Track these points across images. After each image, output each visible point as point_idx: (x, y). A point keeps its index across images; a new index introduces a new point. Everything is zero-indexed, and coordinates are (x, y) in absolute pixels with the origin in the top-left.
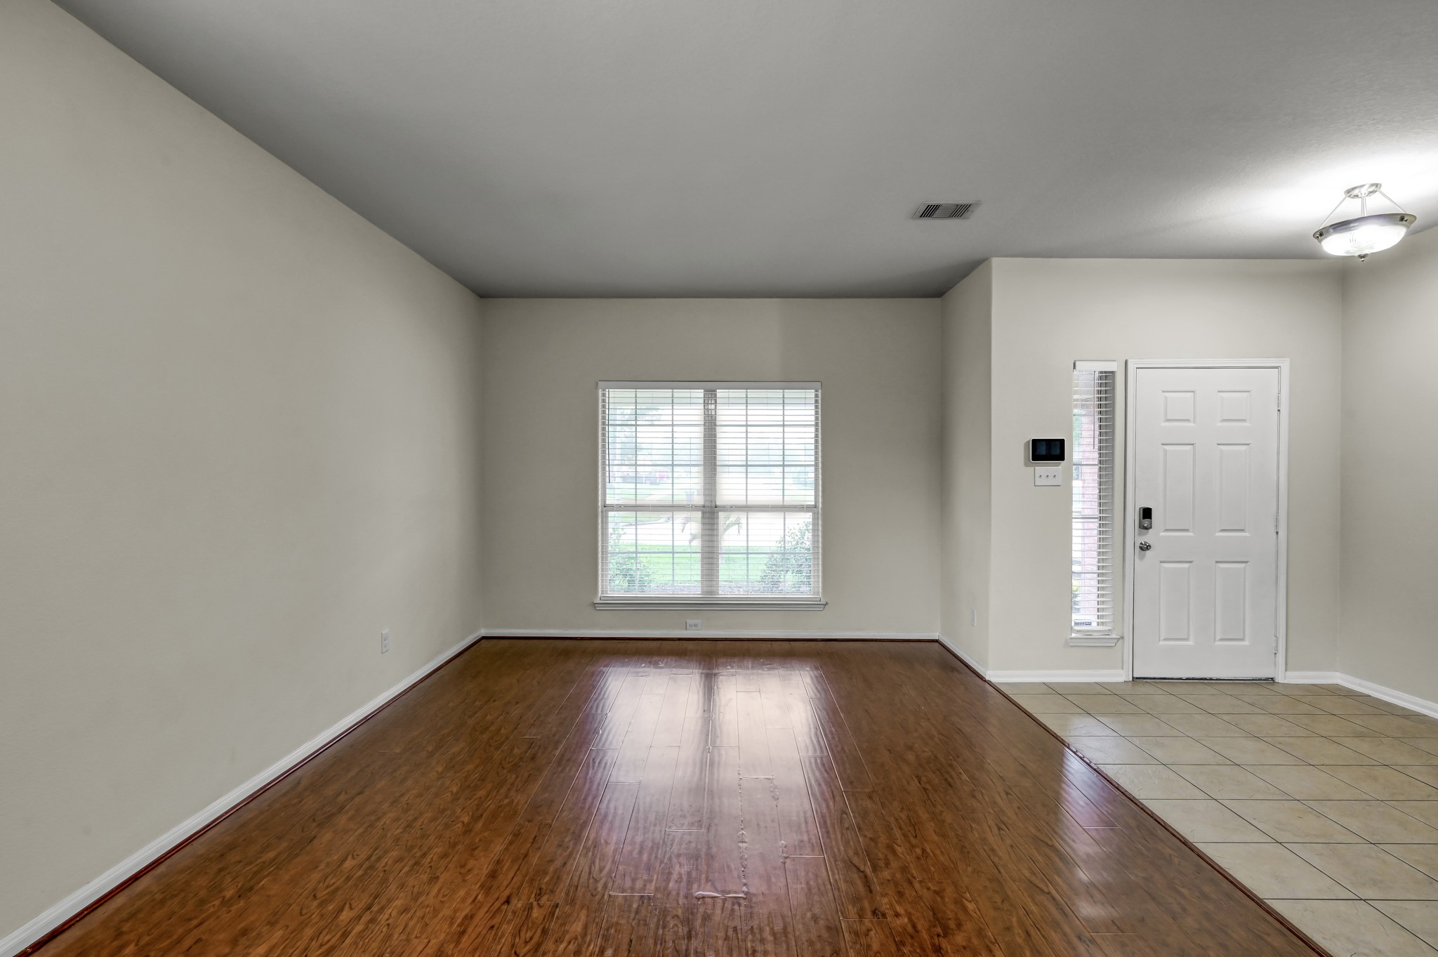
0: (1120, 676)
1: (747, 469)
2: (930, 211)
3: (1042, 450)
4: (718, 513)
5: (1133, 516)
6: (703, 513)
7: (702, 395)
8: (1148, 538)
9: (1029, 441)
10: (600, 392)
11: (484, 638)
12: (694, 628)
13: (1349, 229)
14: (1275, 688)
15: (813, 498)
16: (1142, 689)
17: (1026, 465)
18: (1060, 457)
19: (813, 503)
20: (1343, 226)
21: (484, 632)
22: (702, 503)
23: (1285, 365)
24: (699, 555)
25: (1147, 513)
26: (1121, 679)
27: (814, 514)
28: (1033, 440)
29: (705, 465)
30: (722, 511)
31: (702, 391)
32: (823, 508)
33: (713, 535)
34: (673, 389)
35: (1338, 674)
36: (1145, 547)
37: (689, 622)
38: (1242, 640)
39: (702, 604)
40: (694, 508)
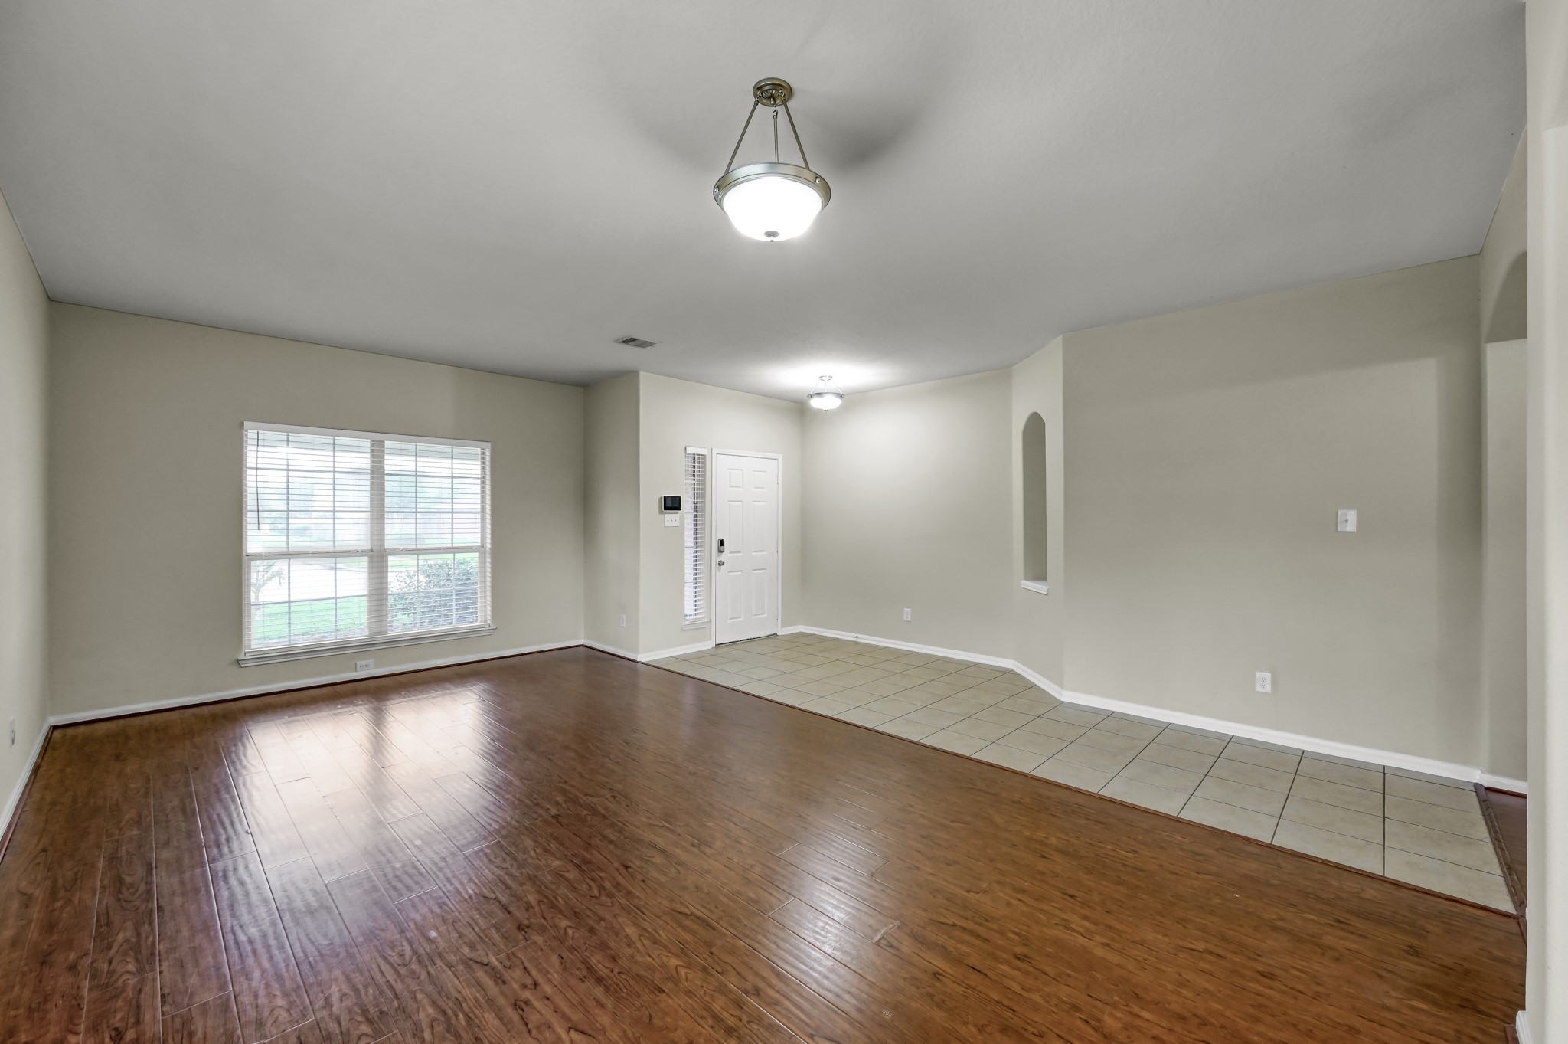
0: (709, 645)
1: (417, 515)
2: (629, 341)
3: (669, 504)
4: (387, 557)
5: (715, 545)
6: (371, 557)
7: (369, 445)
8: (723, 557)
9: (661, 498)
10: (250, 435)
11: (53, 728)
12: (363, 669)
13: (822, 397)
14: (778, 637)
15: (479, 540)
16: (721, 650)
17: (661, 512)
18: (679, 508)
19: (479, 544)
20: (819, 394)
21: (53, 720)
22: (369, 548)
23: (780, 457)
24: (366, 598)
25: (722, 543)
26: (710, 647)
27: (480, 553)
28: (664, 497)
29: (372, 511)
30: (391, 554)
31: (369, 440)
32: (492, 549)
33: (383, 578)
34: (334, 436)
35: (801, 626)
36: (721, 564)
37: (359, 663)
38: (763, 614)
39: (372, 644)
40: (363, 553)
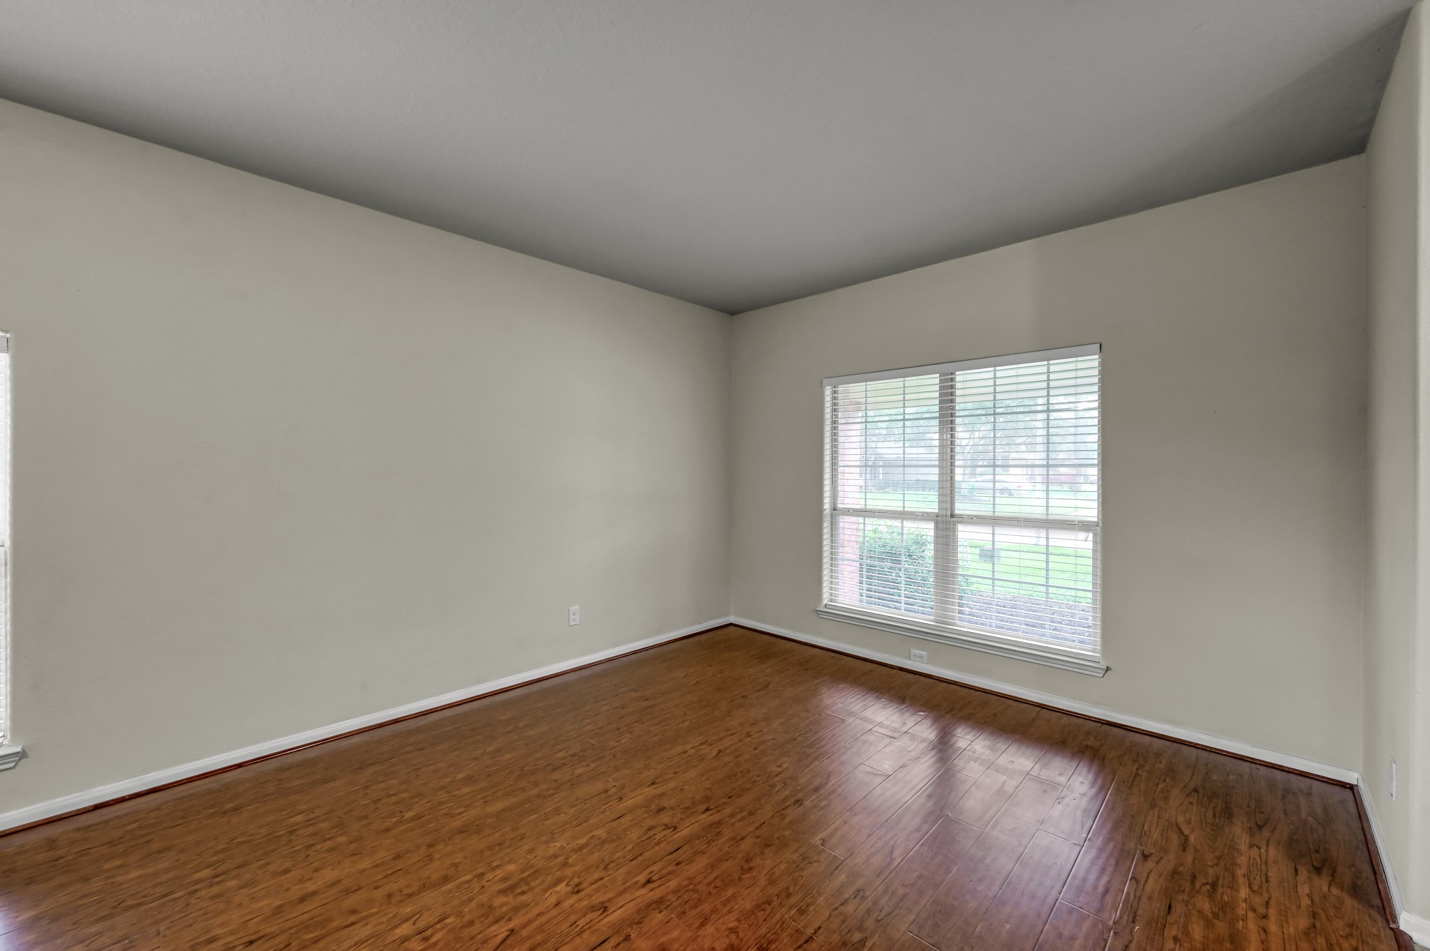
1: (994, 470)
4: (956, 524)
6: (937, 524)
7: (937, 381)
10: (828, 391)
11: (731, 624)
12: (918, 659)
19: (1096, 519)
21: (732, 619)
22: (936, 512)
24: (932, 574)
29: (940, 465)
30: (960, 522)
31: (938, 375)
33: (948, 551)
34: (904, 377)
37: (913, 651)
39: (927, 633)
40: (926, 517)
